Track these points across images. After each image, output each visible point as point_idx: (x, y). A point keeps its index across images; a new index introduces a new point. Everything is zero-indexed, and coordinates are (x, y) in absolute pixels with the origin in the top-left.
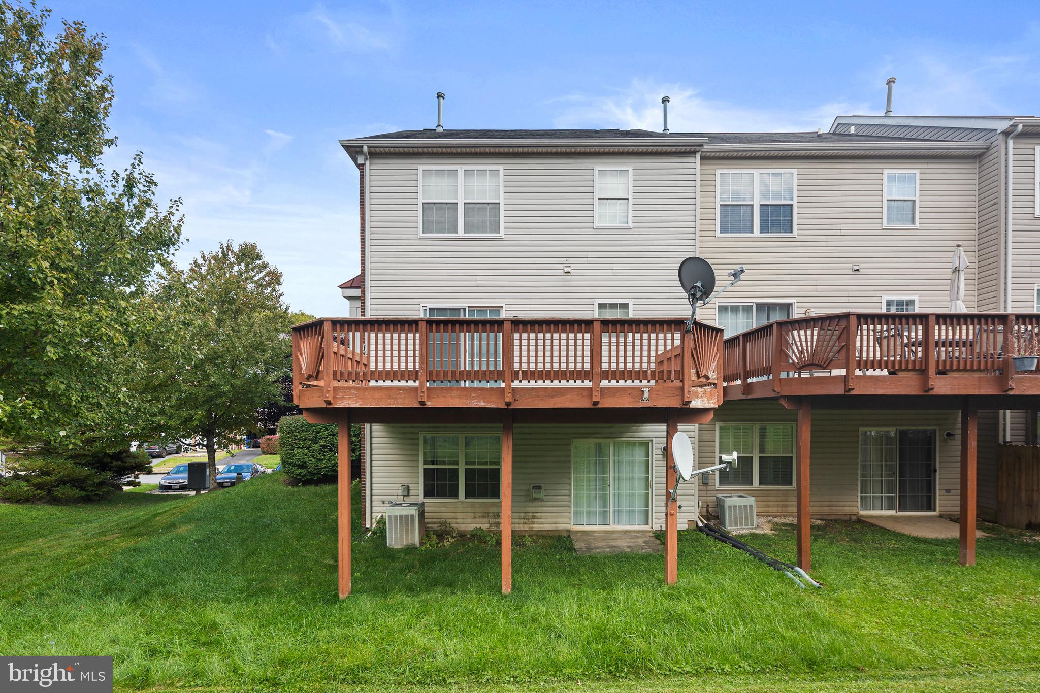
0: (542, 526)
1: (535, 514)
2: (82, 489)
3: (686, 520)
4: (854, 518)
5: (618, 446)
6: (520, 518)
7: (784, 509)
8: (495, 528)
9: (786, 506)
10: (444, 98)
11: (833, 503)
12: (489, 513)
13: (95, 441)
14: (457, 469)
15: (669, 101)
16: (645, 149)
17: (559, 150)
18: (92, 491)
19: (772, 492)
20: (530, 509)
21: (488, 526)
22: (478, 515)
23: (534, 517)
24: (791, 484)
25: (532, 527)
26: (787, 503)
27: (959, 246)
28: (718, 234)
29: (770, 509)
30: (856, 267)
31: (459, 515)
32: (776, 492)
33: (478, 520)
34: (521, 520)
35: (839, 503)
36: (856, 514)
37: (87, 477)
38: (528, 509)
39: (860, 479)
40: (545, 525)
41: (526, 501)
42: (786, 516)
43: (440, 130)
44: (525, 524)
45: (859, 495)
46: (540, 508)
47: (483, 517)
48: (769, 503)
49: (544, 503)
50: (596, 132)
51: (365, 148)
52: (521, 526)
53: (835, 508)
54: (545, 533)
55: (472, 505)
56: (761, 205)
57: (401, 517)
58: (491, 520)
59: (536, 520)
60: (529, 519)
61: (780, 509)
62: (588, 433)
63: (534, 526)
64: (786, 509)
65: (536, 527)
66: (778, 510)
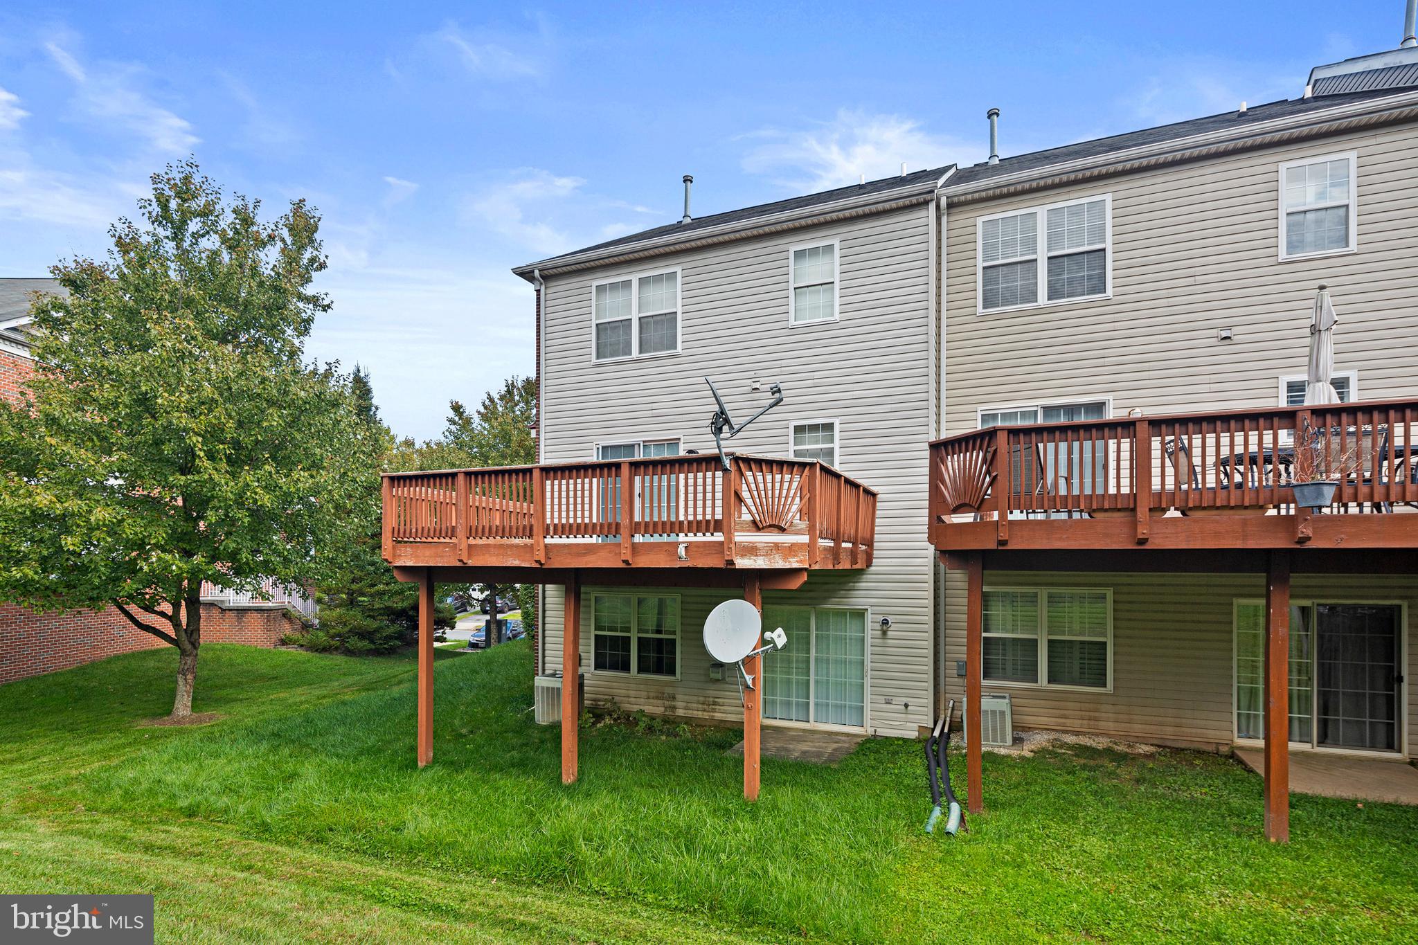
0: (724, 715)
1: (716, 700)
2: (372, 642)
3: (916, 725)
4: (1224, 750)
5: (823, 616)
6: (698, 703)
7: (1092, 723)
8: (671, 713)
9: (1096, 719)
10: (692, 182)
11: (1184, 721)
12: (664, 693)
13: (384, 594)
14: (629, 638)
15: (998, 115)
16: (853, 212)
17: (743, 234)
18: (381, 644)
19: (1071, 696)
20: (711, 693)
21: (662, 709)
22: (652, 694)
23: (715, 703)
24: (1105, 685)
25: (713, 716)
26: (1097, 714)
27: (1322, 288)
28: (980, 310)
29: (1068, 721)
30: (1224, 334)
31: (632, 693)
32: (1077, 696)
33: (652, 701)
34: (700, 706)
35: (1195, 721)
36: (1230, 742)
37: (377, 630)
38: (708, 692)
39: (1235, 685)
40: (729, 715)
41: (707, 682)
42: (1097, 735)
43: (688, 220)
44: (704, 711)
45: (1235, 712)
46: (722, 693)
47: (657, 698)
48: (1066, 712)
49: (727, 686)
50: (860, 187)
51: (537, 273)
52: (700, 713)
53: (1188, 730)
54: (729, 725)
55: (646, 682)
56: (1049, 258)
57: (548, 688)
58: (666, 703)
59: (717, 707)
60: (709, 705)
61: (1085, 722)
62: (782, 598)
63: (716, 714)
64: (1096, 723)
65: (718, 716)
66: (1082, 724)
